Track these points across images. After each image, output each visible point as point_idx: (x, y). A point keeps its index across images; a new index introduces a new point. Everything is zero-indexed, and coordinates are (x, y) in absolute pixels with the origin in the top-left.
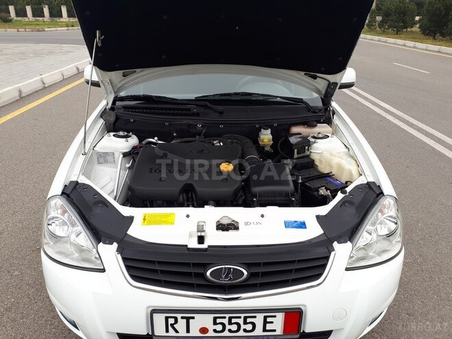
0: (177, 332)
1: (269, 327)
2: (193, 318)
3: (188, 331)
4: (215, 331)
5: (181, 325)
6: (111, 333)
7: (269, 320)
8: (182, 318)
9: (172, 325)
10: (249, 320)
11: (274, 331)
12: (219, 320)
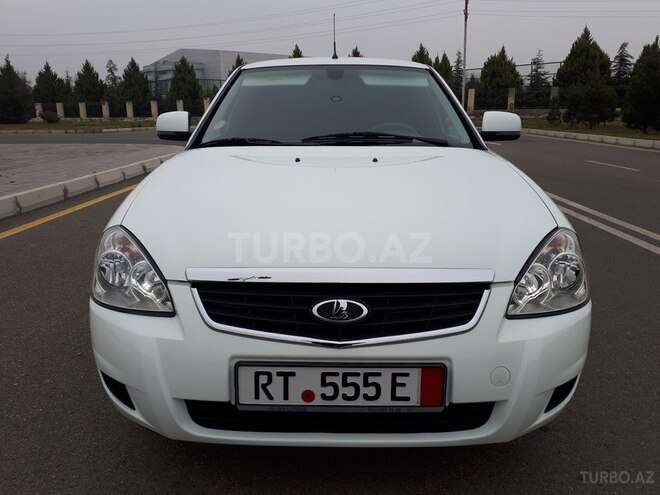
0: (270, 397)
1: (400, 392)
2: (293, 374)
3: (286, 397)
4: (324, 397)
5: (276, 387)
6: (175, 399)
7: (399, 380)
8: (279, 374)
9: (264, 386)
10: (371, 380)
11: (408, 399)
12: (329, 379)
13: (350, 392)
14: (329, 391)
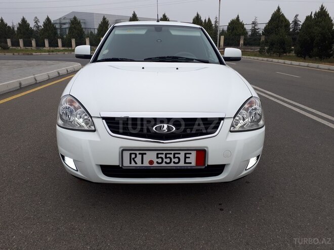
0: (136, 163)
1: (188, 160)
2: (145, 154)
3: (142, 163)
4: (157, 163)
5: (138, 159)
6: (97, 165)
7: (187, 156)
8: (140, 154)
9: (133, 159)
10: (176, 156)
11: (191, 163)
12: (159, 156)
13: (168, 160)
14: (160, 160)
